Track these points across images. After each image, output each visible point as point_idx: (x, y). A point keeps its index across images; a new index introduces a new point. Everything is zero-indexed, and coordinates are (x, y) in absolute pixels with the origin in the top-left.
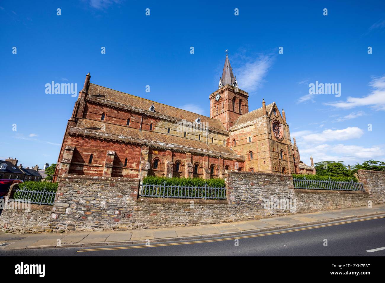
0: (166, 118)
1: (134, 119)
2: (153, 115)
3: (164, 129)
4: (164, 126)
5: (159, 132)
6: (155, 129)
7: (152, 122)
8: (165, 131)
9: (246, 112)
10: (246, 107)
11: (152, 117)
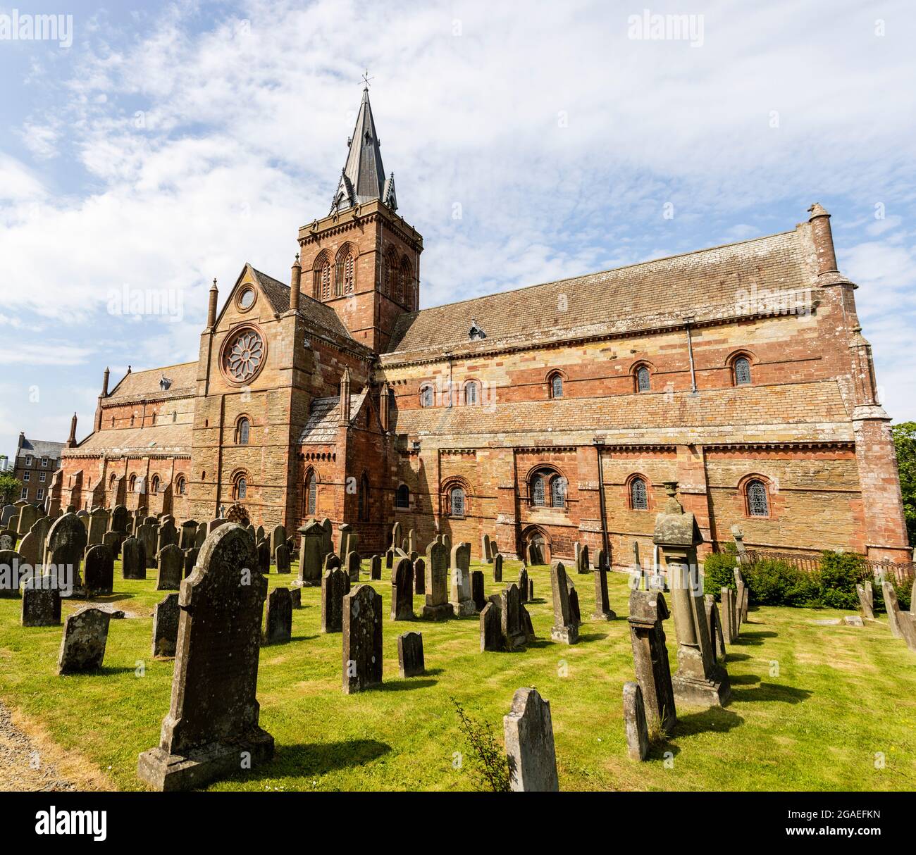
2: (156, 397)
3: (168, 416)
5: (162, 424)
6: (158, 420)
7: (155, 409)
8: (170, 419)
9: (364, 277)
10: (366, 260)
11: (154, 402)
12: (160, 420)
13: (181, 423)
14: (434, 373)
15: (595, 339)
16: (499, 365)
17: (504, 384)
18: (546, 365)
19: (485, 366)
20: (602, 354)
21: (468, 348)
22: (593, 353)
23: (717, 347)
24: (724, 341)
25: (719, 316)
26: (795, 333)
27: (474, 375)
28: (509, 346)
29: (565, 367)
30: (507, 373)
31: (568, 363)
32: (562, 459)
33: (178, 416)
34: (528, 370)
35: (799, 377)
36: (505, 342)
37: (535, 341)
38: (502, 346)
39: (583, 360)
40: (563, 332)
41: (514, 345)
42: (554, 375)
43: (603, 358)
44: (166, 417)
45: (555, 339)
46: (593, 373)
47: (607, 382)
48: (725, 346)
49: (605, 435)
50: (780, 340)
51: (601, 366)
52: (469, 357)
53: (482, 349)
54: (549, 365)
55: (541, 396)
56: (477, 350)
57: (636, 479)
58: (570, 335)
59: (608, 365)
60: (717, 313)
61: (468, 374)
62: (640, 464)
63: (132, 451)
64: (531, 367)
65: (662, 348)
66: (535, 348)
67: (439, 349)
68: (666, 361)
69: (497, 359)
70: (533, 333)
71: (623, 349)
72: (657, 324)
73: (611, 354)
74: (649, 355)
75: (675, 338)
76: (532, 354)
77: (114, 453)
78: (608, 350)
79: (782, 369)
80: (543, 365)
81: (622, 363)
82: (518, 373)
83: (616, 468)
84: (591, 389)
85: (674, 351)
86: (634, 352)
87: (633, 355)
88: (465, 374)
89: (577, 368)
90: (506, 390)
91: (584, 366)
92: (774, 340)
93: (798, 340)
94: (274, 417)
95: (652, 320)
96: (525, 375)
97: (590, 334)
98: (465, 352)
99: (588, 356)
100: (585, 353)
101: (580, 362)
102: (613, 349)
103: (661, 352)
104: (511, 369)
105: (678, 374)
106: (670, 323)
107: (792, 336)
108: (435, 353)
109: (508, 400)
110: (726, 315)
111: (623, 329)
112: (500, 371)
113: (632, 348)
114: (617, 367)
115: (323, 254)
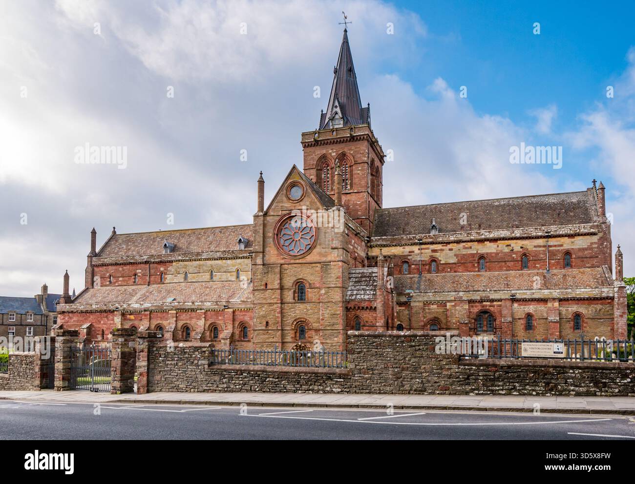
0: (180, 258)
1: (140, 273)
2: (161, 258)
3: (178, 275)
4: (179, 272)
5: (172, 282)
6: (166, 278)
7: (162, 269)
8: (180, 278)
9: (359, 181)
10: (360, 168)
11: (160, 262)
12: (169, 278)
13: (194, 281)
14: (410, 252)
15: (504, 239)
16: (451, 250)
17: (453, 262)
18: (477, 252)
19: (442, 250)
20: (507, 248)
21: (432, 238)
22: (502, 246)
23: (558, 248)
24: (562, 246)
25: (561, 233)
26: (589, 244)
27: (436, 255)
28: (457, 239)
29: (487, 254)
30: (455, 255)
31: (489, 251)
32: (493, 306)
33: (189, 275)
34: (466, 254)
35: (589, 265)
36: (455, 236)
37: (472, 237)
38: (453, 239)
39: (497, 250)
40: (487, 233)
41: (461, 238)
42: (482, 257)
43: (506, 250)
44: (176, 276)
45: (483, 237)
46: (502, 258)
47: (508, 263)
48: (562, 248)
49: (516, 293)
50: (584, 247)
51: (506, 254)
52: (432, 243)
53: (441, 239)
54: (479, 252)
55: (474, 270)
56: (438, 240)
57: (529, 316)
58: (492, 236)
59: (509, 254)
60: (560, 231)
61: (431, 254)
62: (531, 308)
63: (155, 306)
64: (469, 253)
65: (535, 247)
66: (472, 241)
67: (413, 237)
68: (537, 254)
69: (450, 246)
70: (471, 232)
71: (517, 245)
72: (534, 234)
73: (511, 248)
74: (529, 250)
75: (541, 242)
76: (469, 244)
77: (132, 307)
78: (510, 245)
79: (583, 261)
80: (476, 252)
81: (516, 253)
82: (462, 256)
83: (520, 310)
84: (500, 267)
85: (540, 249)
86: (522, 248)
87: (521, 250)
88: (430, 254)
89: (493, 255)
90: (454, 266)
91: (497, 254)
92: (581, 247)
93: (590, 248)
94: (328, 282)
95: (531, 231)
96: (466, 257)
97: (502, 236)
98: (431, 240)
99: (499, 248)
100: (498, 246)
101: (495, 251)
102: (512, 245)
103: (534, 249)
104: (457, 253)
105: (541, 261)
106: (540, 234)
107: (588, 246)
108: (410, 239)
109: (455, 272)
110: (564, 233)
111: (518, 235)
112: (451, 253)
113: (521, 246)
114: (513, 256)
115: (323, 158)
